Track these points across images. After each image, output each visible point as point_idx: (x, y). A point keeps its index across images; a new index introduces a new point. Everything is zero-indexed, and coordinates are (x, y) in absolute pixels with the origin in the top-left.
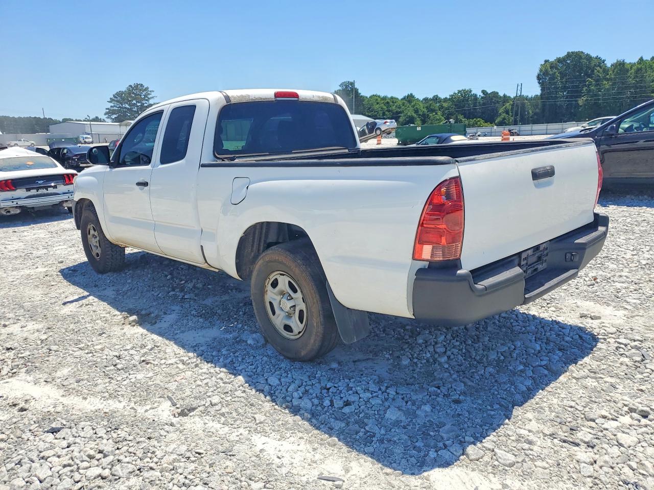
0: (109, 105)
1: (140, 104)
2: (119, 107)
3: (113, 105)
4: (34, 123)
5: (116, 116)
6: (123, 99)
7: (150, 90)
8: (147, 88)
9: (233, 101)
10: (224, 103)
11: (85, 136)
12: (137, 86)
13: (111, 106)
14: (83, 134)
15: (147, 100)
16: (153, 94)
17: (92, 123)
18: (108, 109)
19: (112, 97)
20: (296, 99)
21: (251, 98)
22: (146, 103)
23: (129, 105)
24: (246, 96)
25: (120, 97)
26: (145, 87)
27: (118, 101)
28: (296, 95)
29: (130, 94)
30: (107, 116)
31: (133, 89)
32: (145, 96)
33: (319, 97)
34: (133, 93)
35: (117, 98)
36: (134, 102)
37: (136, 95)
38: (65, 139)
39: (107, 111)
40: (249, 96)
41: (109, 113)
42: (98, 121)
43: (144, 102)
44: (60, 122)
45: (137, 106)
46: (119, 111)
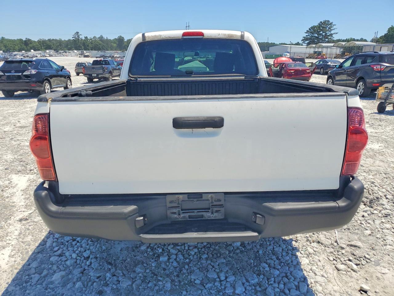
0: (305, 35)
1: (324, 34)
2: (312, 36)
3: (307, 34)
4: (266, 45)
5: (308, 42)
6: (314, 31)
7: (333, 24)
8: (332, 23)
9: (147, 39)
10: (141, 41)
11: (286, 54)
12: (325, 22)
13: (306, 36)
14: (286, 52)
15: (330, 31)
16: (335, 27)
17: (292, 46)
18: (304, 37)
19: (308, 29)
20: (202, 37)
21: (162, 37)
22: (329, 33)
23: (318, 35)
24: (158, 36)
25: (313, 30)
26: (331, 22)
27: (311, 32)
28: (202, 34)
29: (319, 27)
30: (303, 42)
31: (322, 24)
32: (329, 28)
33: (225, 35)
34: (322, 27)
35: (311, 30)
36: (321, 32)
37: (323, 28)
38: (275, 55)
39: (304, 38)
40: (160, 36)
41: (305, 39)
42: (298, 45)
43: (327, 32)
44: (277, 45)
45: (323, 35)
46: (310, 39)
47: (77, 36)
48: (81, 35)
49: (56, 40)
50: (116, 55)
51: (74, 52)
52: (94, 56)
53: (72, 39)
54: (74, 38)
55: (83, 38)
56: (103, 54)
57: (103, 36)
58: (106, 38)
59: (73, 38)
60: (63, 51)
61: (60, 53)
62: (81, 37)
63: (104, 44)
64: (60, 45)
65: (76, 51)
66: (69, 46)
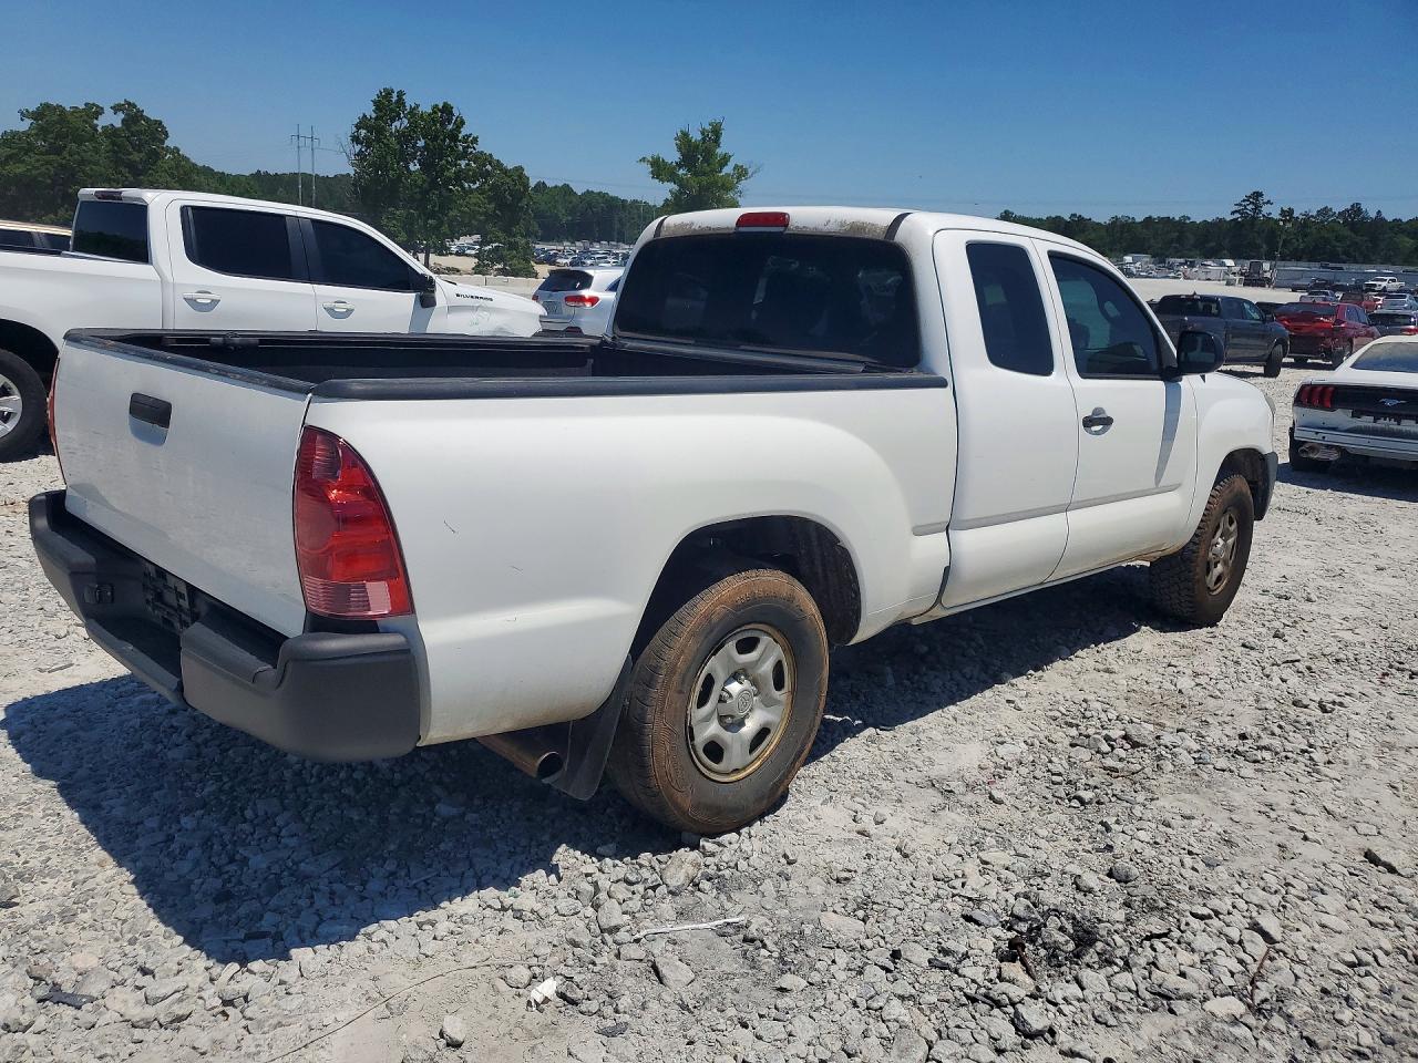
20: (781, 229)
21: (693, 228)
28: (781, 219)
40: (691, 224)
47: (1251, 207)
48: (1268, 202)
49: (1167, 220)
50: (1384, 284)
51: (1223, 265)
52: (1285, 283)
53: (1229, 218)
54: (1237, 215)
55: (1276, 215)
56: (1327, 275)
57: (1363, 208)
58: (1373, 215)
59: (1233, 213)
60: (1182, 260)
61: (1171, 267)
62: (1265, 209)
63: (1358, 239)
64: (1179, 240)
65: (1229, 262)
66: (1213, 244)
